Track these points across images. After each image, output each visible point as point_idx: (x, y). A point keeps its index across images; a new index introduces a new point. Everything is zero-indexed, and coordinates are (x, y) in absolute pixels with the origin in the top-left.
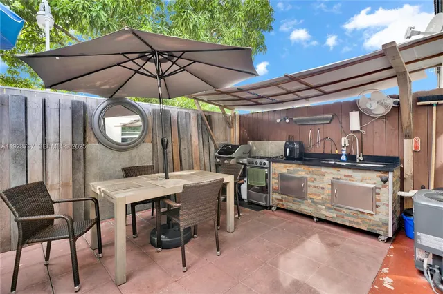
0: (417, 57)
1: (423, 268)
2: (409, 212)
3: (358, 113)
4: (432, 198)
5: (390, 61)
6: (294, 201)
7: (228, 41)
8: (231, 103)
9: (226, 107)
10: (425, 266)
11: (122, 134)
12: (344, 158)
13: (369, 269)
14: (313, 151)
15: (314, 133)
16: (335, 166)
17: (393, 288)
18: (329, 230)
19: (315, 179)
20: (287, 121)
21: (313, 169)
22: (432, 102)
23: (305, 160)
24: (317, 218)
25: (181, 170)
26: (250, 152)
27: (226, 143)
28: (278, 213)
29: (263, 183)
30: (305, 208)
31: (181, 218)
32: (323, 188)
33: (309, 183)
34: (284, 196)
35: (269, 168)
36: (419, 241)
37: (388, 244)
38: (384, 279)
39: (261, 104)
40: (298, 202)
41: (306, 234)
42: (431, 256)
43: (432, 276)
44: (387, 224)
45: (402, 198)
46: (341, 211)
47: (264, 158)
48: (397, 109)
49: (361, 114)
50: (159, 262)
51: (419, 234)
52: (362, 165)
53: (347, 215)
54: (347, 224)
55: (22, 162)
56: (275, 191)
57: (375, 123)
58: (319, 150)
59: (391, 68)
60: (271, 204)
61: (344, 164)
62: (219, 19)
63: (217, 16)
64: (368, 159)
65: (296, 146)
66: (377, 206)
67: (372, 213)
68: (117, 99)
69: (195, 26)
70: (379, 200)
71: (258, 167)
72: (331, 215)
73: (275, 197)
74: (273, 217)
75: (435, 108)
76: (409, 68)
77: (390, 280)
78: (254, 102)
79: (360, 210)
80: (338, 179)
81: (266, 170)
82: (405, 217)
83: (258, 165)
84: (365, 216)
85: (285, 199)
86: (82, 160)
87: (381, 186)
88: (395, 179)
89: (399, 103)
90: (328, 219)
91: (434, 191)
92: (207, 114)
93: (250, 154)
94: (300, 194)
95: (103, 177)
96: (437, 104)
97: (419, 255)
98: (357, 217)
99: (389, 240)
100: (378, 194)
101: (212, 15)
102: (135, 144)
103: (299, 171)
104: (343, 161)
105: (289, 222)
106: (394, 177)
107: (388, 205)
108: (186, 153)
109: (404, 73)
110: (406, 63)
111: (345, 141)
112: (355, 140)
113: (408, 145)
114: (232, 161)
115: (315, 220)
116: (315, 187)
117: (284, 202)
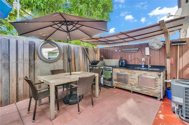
0: (172, 26)
1: (175, 110)
2: (169, 88)
3: (149, 48)
4: (178, 82)
5: (162, 27)
6: (123, 84)
7: (95, 17)
8: (96, 43)
9: (94, 44)
10: (176, 110)
11: (48, 56)
12: (143, 66)
13: (154, 111)
14: (130, 64)
15: (131, 56)
16: (140, 70)
17: (163, 119)
18: (137, 96)
19: (132, 75)
20: (120, 51)
21: (131, 71)
22: (178, 44)
23: (127, 67)
24: (133, 91)
25: (75, 71)
26: (104, 64)
27: (94, 60)
28: (116, 89)
29: (110, 77)
30: (127, 87)
31: (78, 91)
32: (135, 79)
33: (129, 77)
34: (119, 82)
35: (112, 71)
36: (173, 100)
37: (161, 102)
38: (160, 115)
39: (109, 44)
40: (125, 85)
41: (128, 98)
42: (178, 105)
43: (178, 113)
44: (160, 93)
45: (166, 83)
46: (142, 88)
47: (110, 66)
48: (164, 46)
49: (150, 48)
50: (68, 110)
51: (173, 97)
52: (150, 69)
53: (144, 90)
54: (145, 93)
55: (7, 68)
56: (115, 80)
57: (155, 52)
58: (133, 63)
59: (162, 30)
60: (113, 86)
61: (143, 69)
62: (91, 7)
63: (90, 6)
64: (153, 67)
65: (124, 61)
66: (157, 86)
67: (154, 89)
68: (48, 40)
69: (81, 10)
70: (157, 84)
71: (108, 70)
72: (138, 90)
73: (115, 83)
74: (114, 91)
75: (179, 46)
76: (169, 30)
77: (162, 116)
78: (106, 43)
79: (150, 88)
80: (141, 75)
81: (111, 71)
82: (167, 91)
83: (108, 69)
84: (152, 90)
85: (119, 83)
86: (33, 67)
87: (158, 78)
88: (163, 75)
89: (165, 44)
90: (137, 92)
91: (179, 80)
92: (86, 48)
93: (104, 65)
94: (125, 82)
95: (42, 75)
96: (180, 45)
97: (173, 105)
98: (149, 91)
99: (161, 100)
100: (157, 81)
101: (88, 5)
102: (56, 60)
103: (125, 72)
104: (143, 68)
105: (121, 93)
106: (163, 74)
107: (161, 86)
108: (78, 64)
109: (167, 32)
110: (168, 28)
111: (143, 59)
112: (147, 59)
113: (168, 61)
114: (97, 68)
115: (132, 92)
116: (131, 78)
117: (119, 85)
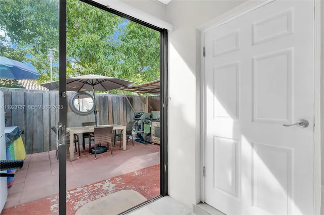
9: (141, 93)
26: (150, 117)
27: (142, 112)
28: (154, 145)
29: (149, 132)
34: (156, 137)
56: (153, 135)
60: (152, 141)
68: (81, 92)
73: (153, 138)
81: (150, 124)
92: (129, 97)
114: (140, 121)
117: (156, 140)
